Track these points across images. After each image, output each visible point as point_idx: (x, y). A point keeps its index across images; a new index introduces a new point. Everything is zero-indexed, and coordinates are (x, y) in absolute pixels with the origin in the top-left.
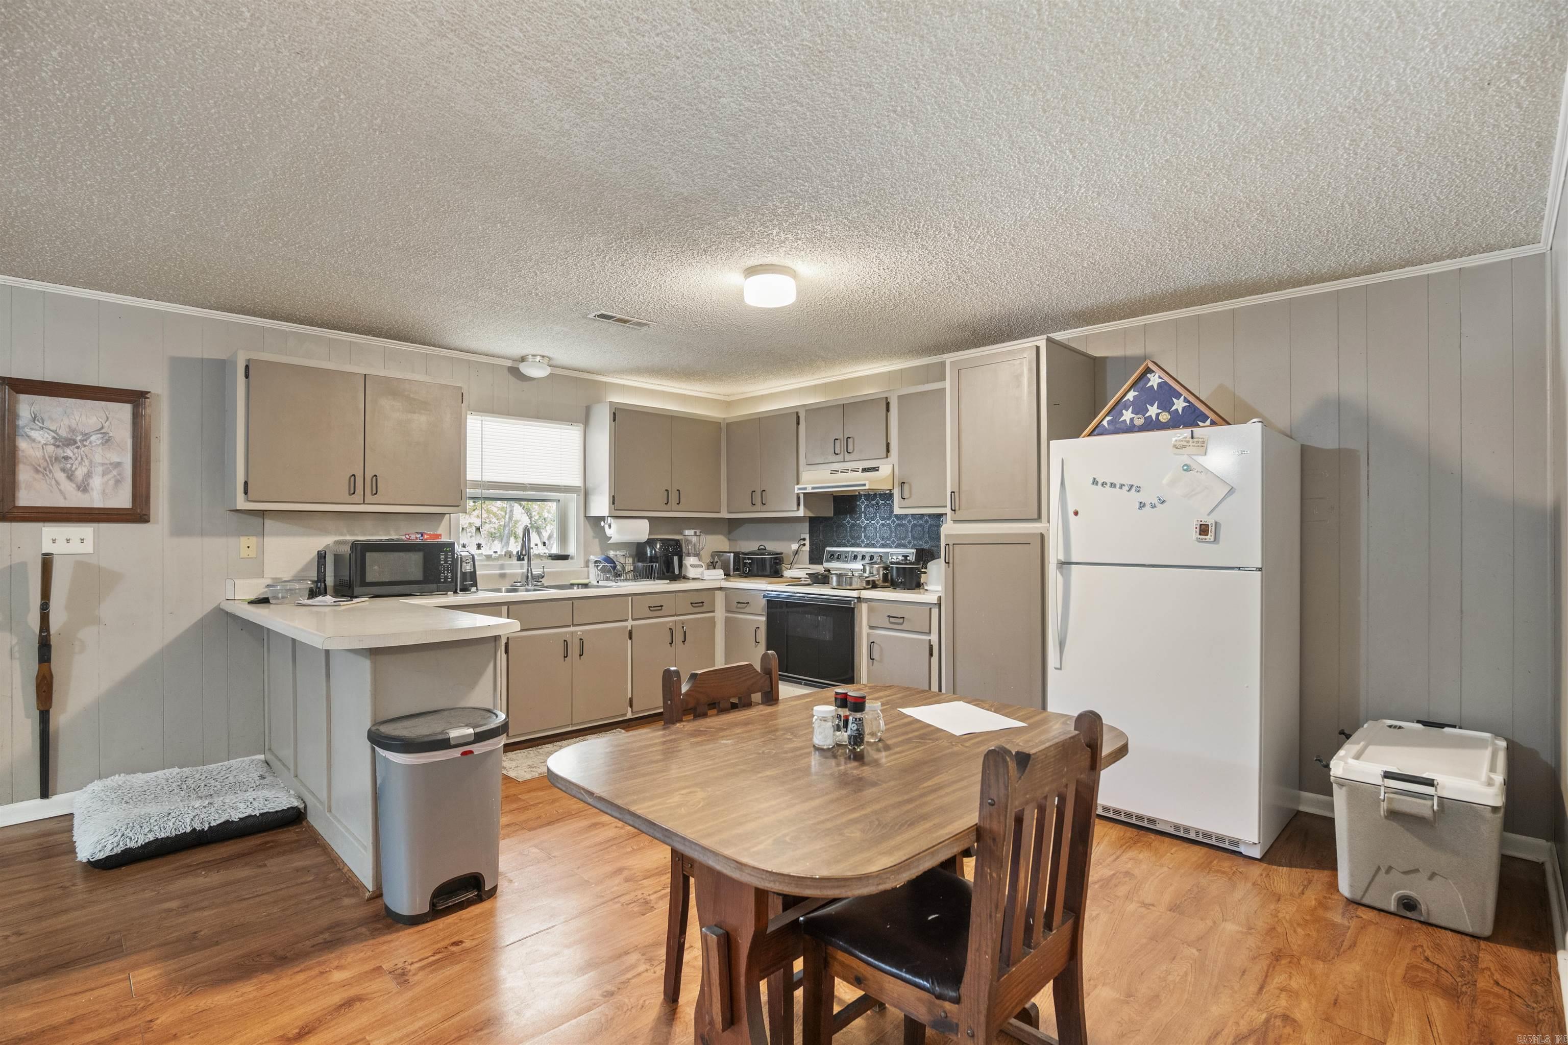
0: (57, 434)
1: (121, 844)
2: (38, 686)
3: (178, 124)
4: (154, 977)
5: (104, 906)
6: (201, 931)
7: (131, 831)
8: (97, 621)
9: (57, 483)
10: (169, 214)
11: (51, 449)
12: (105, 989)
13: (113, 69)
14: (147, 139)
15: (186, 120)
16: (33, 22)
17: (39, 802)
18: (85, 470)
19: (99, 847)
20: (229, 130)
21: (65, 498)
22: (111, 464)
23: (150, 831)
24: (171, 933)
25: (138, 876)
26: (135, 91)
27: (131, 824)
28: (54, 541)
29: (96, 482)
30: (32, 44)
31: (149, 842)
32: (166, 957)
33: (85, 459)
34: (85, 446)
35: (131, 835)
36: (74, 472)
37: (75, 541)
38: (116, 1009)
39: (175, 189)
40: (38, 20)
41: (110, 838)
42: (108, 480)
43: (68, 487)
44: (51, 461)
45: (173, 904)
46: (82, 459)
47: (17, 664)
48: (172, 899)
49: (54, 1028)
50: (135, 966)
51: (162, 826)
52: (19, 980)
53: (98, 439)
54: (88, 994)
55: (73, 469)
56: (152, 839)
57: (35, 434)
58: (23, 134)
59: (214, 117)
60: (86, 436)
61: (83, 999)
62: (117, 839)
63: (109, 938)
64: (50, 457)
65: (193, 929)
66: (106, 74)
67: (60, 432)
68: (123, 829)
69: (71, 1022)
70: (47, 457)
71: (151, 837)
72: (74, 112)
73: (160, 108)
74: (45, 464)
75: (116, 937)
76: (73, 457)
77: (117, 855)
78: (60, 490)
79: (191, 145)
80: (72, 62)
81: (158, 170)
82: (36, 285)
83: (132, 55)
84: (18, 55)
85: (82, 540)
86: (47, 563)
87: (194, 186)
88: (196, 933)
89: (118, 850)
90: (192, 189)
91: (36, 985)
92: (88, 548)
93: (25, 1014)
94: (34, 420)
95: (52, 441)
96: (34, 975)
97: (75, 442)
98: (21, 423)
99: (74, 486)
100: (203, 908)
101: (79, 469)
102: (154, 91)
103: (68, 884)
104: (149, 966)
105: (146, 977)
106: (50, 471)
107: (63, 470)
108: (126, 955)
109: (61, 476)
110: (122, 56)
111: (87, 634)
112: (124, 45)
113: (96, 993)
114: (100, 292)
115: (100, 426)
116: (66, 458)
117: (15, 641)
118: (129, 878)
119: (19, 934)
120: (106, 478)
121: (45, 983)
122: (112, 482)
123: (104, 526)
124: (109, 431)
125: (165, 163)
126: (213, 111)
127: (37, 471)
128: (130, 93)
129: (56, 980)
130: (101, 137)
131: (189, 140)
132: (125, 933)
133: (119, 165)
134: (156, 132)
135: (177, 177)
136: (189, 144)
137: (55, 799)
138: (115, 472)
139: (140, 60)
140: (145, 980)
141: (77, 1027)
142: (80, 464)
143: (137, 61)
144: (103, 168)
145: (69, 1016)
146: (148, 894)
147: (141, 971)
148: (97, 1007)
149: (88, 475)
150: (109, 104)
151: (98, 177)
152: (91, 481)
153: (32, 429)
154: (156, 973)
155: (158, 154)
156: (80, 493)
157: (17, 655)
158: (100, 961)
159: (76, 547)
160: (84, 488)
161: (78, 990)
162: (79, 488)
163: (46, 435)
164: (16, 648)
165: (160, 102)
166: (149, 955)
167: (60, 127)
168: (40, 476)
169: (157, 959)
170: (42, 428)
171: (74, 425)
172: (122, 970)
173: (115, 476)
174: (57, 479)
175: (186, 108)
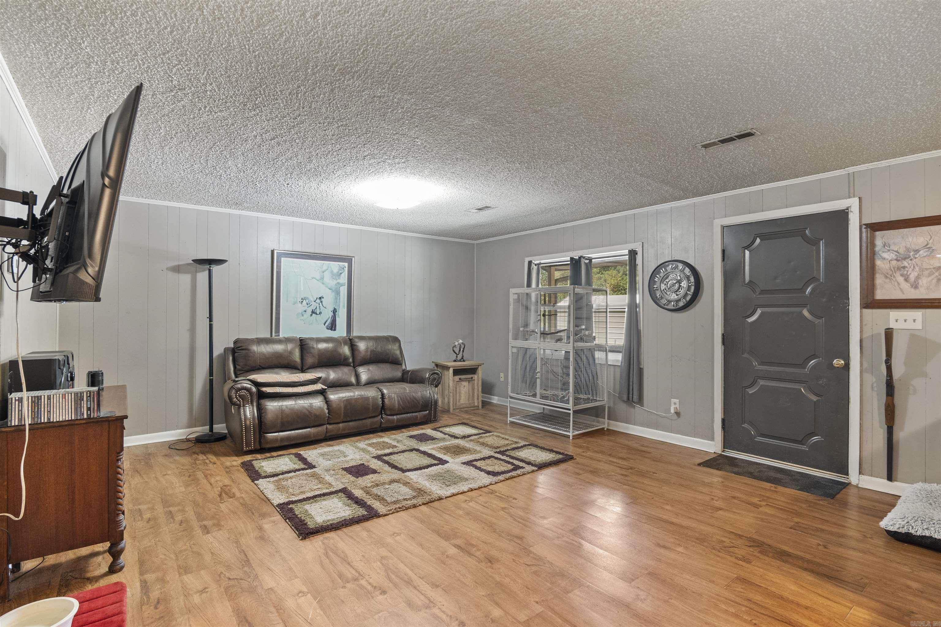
0: (898, 253)
1: (905, 527)
2: (886, 410)
3: (867, 28)
4: (865, 619)
5: (875, 559)
6: (917, 614)
7: (914, 522)
8: (924, 375)
9: (899, 284)
10: (918, 85)
11: (894, 263)
12: (835, 604)
13: (807, 26)
14: (860, 50)
15: (869, 23)
16: (758, 33)
17: (885, 481)
18: (916, 274)
19: (891, 523)
20: (900, 8)
21: (903, 294)
22: (934, 268)
23: (927, 529)
24: (897, 602)
25: (909, 554)
26: (827, 29)
27: (916, 518)
28: (897, 321)
29: (924, 282)
30: (767, 43)
31: (925, 536)
32: (881, 613)
33: (916, 267)
34: (916, 258)
35: (913, 525)
36: (909, 276)
37: (910, 321)
38: (830, 619)
39: (906, 68)
40: (758, 31)
41: (900, 520)
42: (933, 279)
43: (905, 286)
44: (895, 270)
45: (915, 585)
46: (914, 267)
47: (875, 394)
48: (918, 581)
49: (798, 605)
50: (860, 605)
51: (937, 529)
52: (805, 569)
53: (925, 252)
54: (826, 600)
55: (908, 274)
56: (927, 535)
57: (885, 255)
58: (805, 88)
59: (882, 7)
60: (917, 251)
61: (821, 600)
62: (903, 523)
63: (862, 579)
64: (894, 268)
65: (914, 609)
66: (807, 31)
67: (900, 251)
68: (910, 518)
69: (807, 608)
70: (892, 268)
71: (927, 533)
72: (813, 61)
73: (848, 27)
74: (891, 272)
75: (866, 581)
76: (908, 266)
77: (901, 533)
78: (900, 288)
79: (887, 35)
80: (788, 38)
81: (884, 64)
82: (884, 163)
83: (806, 12)
84: (768, 52)
85: (914, 321)
86: (889, 334)
87: (915, 59)
88: (913, 612)
89: (903, 531)
90: (916, 61)
91: (810, 577)
92: (918, 325)
93: (793, 587)
94: (884, 246)
95: (895, 258)
96: (812, 572)
97: (910, 257)
98: (877, 249)
99: (909, 285)
100: (932, 601)
101: (912, 274)
102: (836, 21)
103: (869, 536)
104: (867, 610)
105: (860, 615)
106: (894, 277)
107: (902, 275)
108: (861, 595)
109: (901, 279)
110: (803, 16)
111: (917, 383)
112: (798, 9)
113: (829, 603)
114: (925, 153)
115: (926, 243)
116: (904, 267)
117: (874, 380)
118: (905, 553)
119: (825, 547)
120: (930, 278)
121: (813, 579)
122: (935, 281)
123: (929, 311)
124: (932, 246)
125: (884, 57)
126: (878, 5)
127: (886, 277)
128: (826, 31)
129: (819, 582)
130: (837, 65)
131: (883, 33)
132: (872, 582)
133: (861, 74)
134: (860, 42)
135: (899, 60)
136: (885, 35)
137: (895, 483)
138: (937, 274)
139: (812, 11)
140: (858, 616)
141: (806, 612)
142: (913, 270)
143: (812, 13)
144: (855, 81)
145: (809, 604)
146: (906, 569)
147: (860, 609)
148: (823, 610)
149: (918, 278)
150: (823, 45)
151: (858, 88)
152: (920, 281)
153: (883, 252)
154: (867, 617)
155: (874, 54)
156: (913, 290)
157: (875, 389)
158: (847, 588)
159: (910, 325)
160: (915, 286)
161: (824, 595)
162: (912, 286)
163: (892, 254)
164: (875, 385)
165: (845, 24)
166: (873, 604)
167: (815, 73)
168: (888, 280)
169: (875, 610)
170: (889, 251)
171: (908, 246)
172: (852, 601)
173: (937, 276)
174: (899, 281)
175: (861, 16)
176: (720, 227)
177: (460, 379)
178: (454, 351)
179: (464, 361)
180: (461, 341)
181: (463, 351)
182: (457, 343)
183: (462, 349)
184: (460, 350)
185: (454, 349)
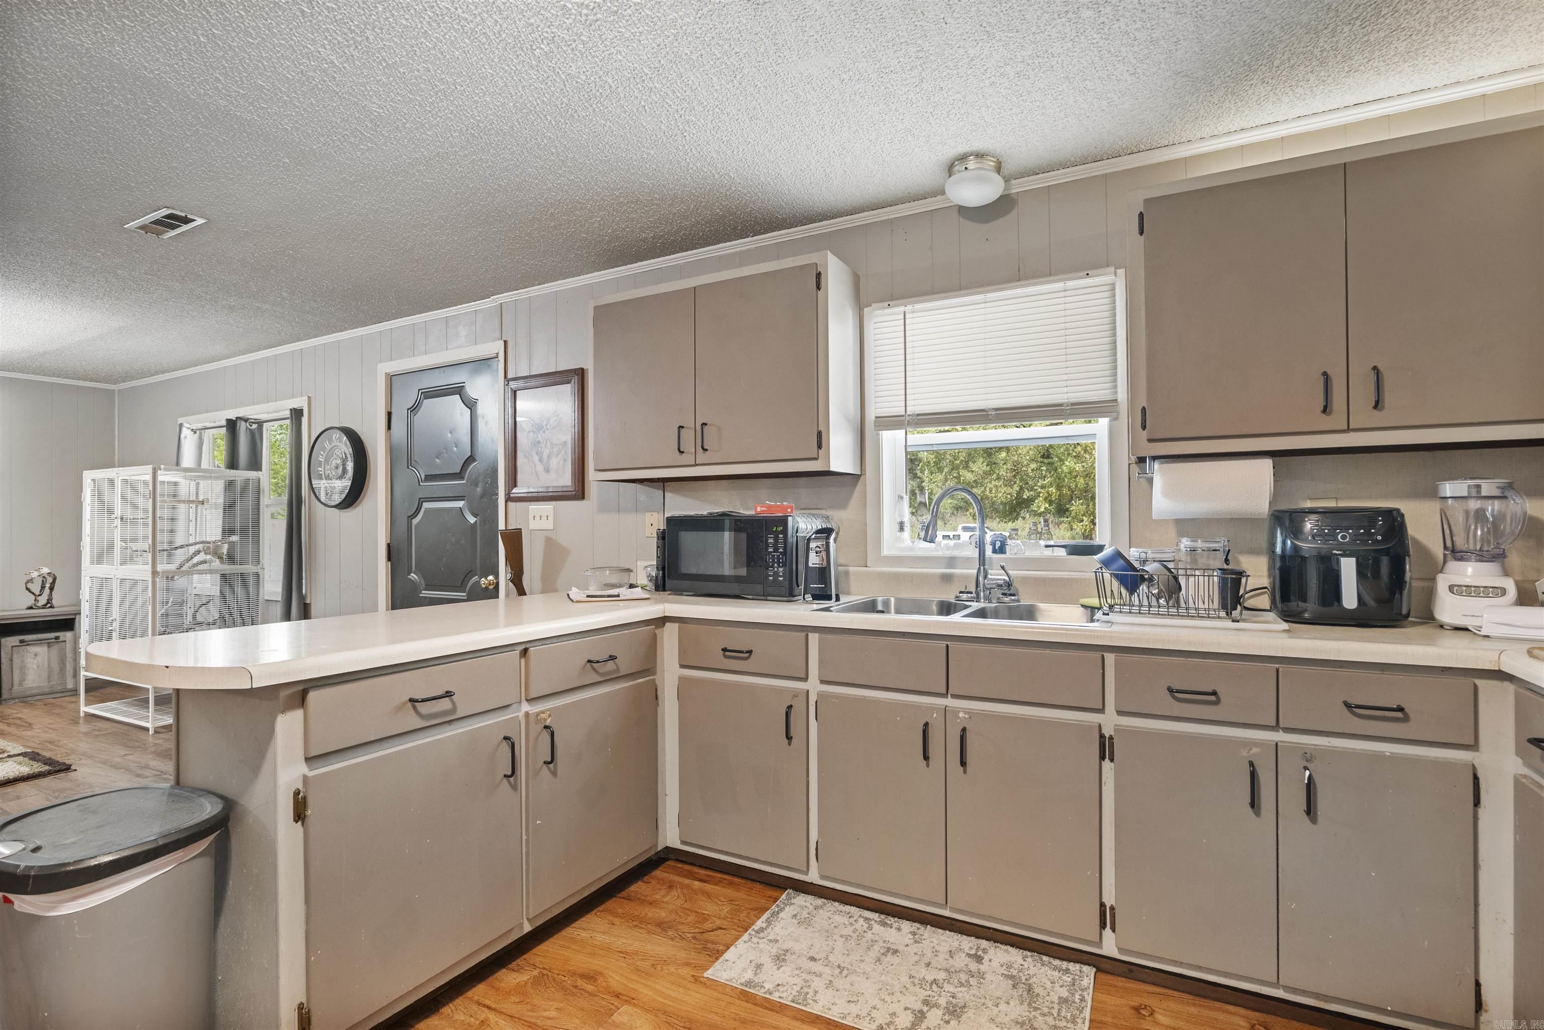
0: (535, 419)
9: (536, 467)
11: (531, 434)
18: (548, 452)
21: (539, 479)
22: (561, 444)
28: (534, 518)
29: (554, 463)
33: (548, 442)
34: (548, 429)
36: (543, 454)
37: (544, 519)
43: (540, 468)
44: (532, 446)
46: (546, 442)
53: (554, 422)
55: (542, 452)
60: (548, 421)
64: (531, 442)
67: (536, 417)
74: (529, 451)
76: (542, 441)
78: (536, 472)
82: (524, 293)
85: (547, 517)
95: (532, 426)
97: (543, 427)
99: (542, 467)
101: (545, 452)
106: (532, 456)
107: (537, 454)
109: (538, 460)
115: (555, 412)
120: (560, 459)
122: (562, 462)
123: (559, 504)
124: (559, 413)
127: (525, 456)
138: (563, 452)
142: (545, 447)
149: (550, 456)
152: (551, 462)
156: (545, 474)
159: (544, 524)
160: (547, 468)
162: (546, 471)
163: (529, 424)
171: (542, 413)
173: (563, 456)
174: (536, 462)
176: (384, 375)
177: (22, 641)
178: (28, 589)
179: (51, 607)
180: (45, 570)
181: (51, 589)
182: (35, 574)
183: (48, 585)
184: (43, 587)
185: (29, 585)
